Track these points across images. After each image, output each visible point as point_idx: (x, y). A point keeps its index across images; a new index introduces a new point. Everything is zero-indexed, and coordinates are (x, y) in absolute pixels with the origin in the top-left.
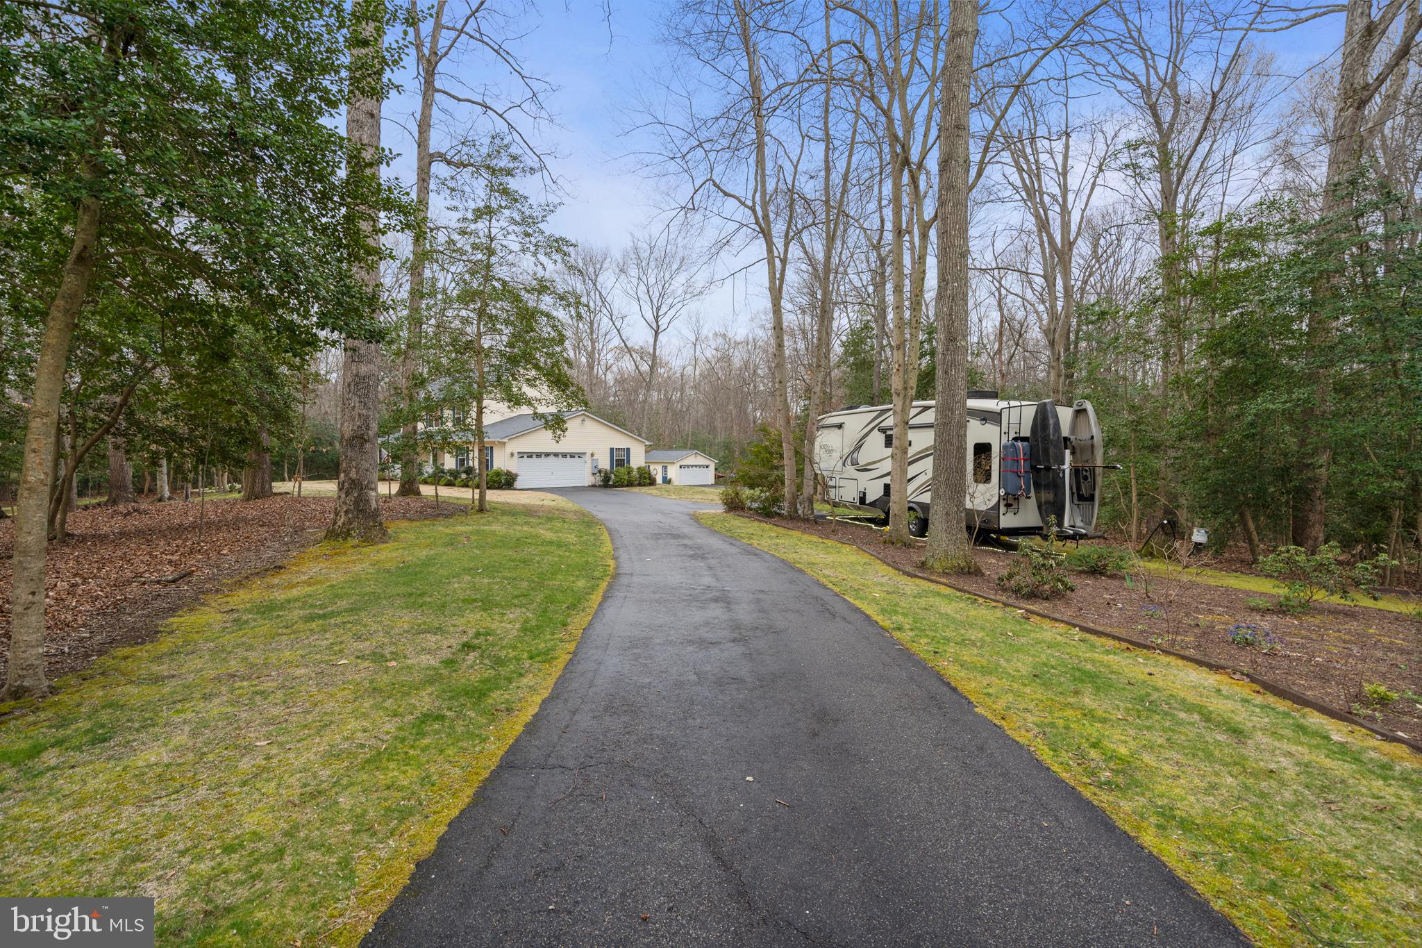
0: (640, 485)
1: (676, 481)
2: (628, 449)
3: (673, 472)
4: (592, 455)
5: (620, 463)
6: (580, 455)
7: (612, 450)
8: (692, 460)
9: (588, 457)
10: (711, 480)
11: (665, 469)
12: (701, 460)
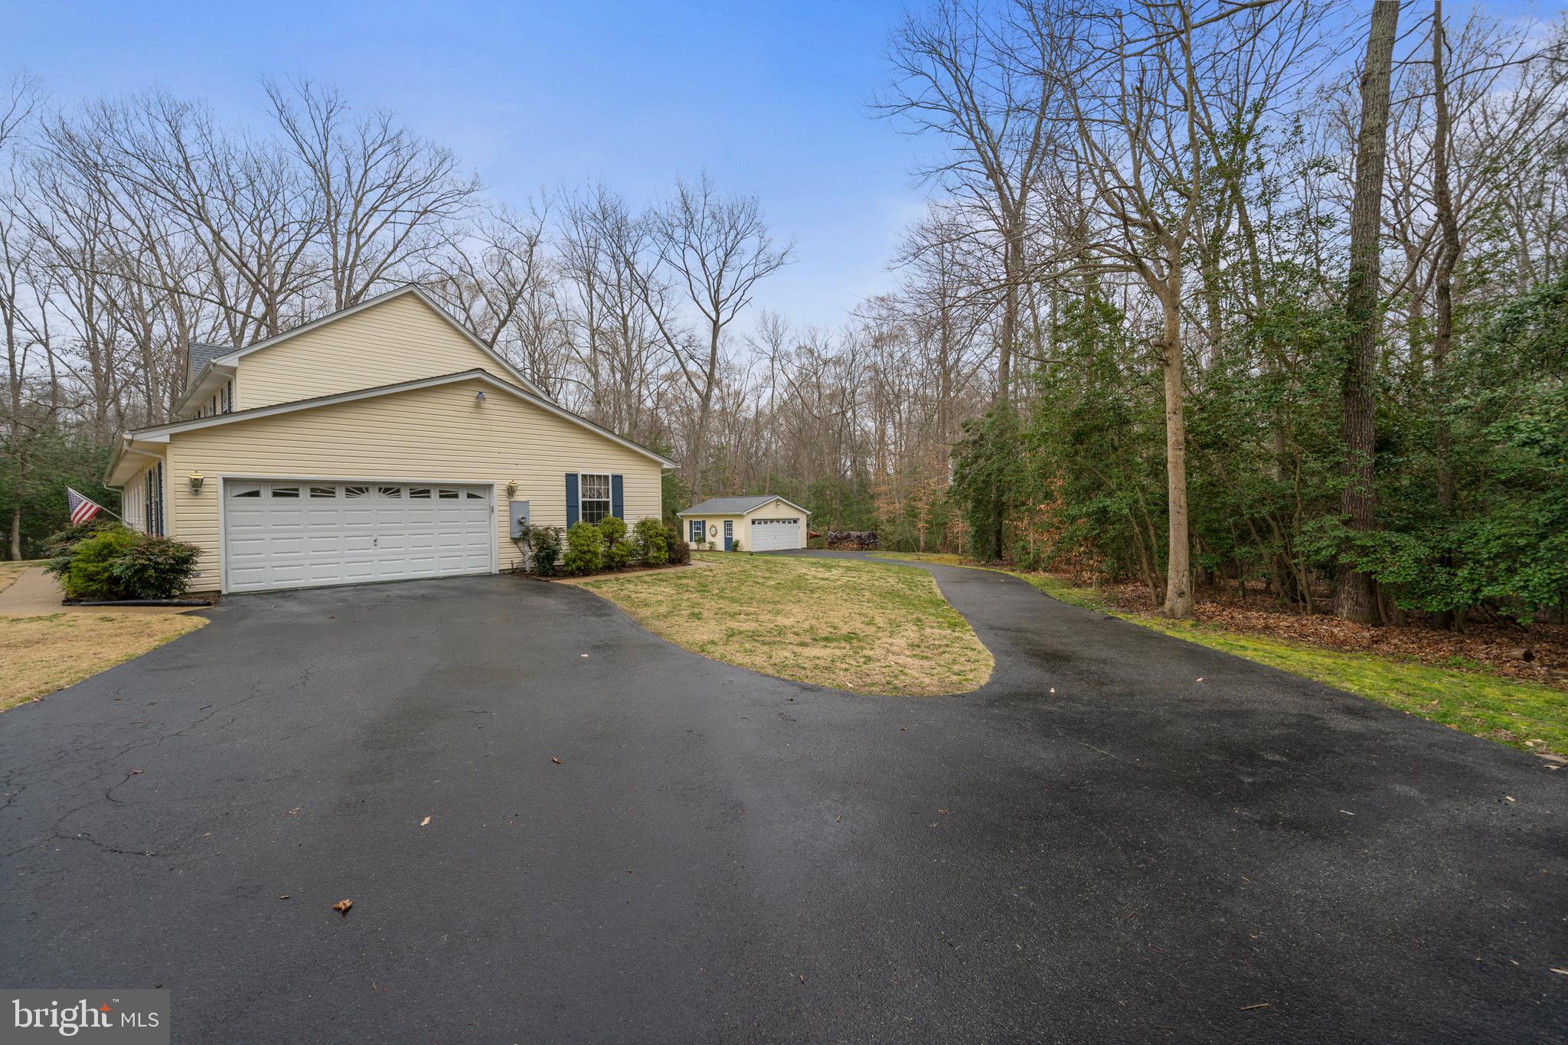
0: (646, 565)
1: (746, 545)
2: (618, 480)
3: (742, 532)
4: (511, 491)
5: (595, 511)
6: (476, 492)
7: (571, 479)
8: (770, 511)
9: (498, 497)
10: (801, 542)
11: (728, 526)
12: (785, 512)
